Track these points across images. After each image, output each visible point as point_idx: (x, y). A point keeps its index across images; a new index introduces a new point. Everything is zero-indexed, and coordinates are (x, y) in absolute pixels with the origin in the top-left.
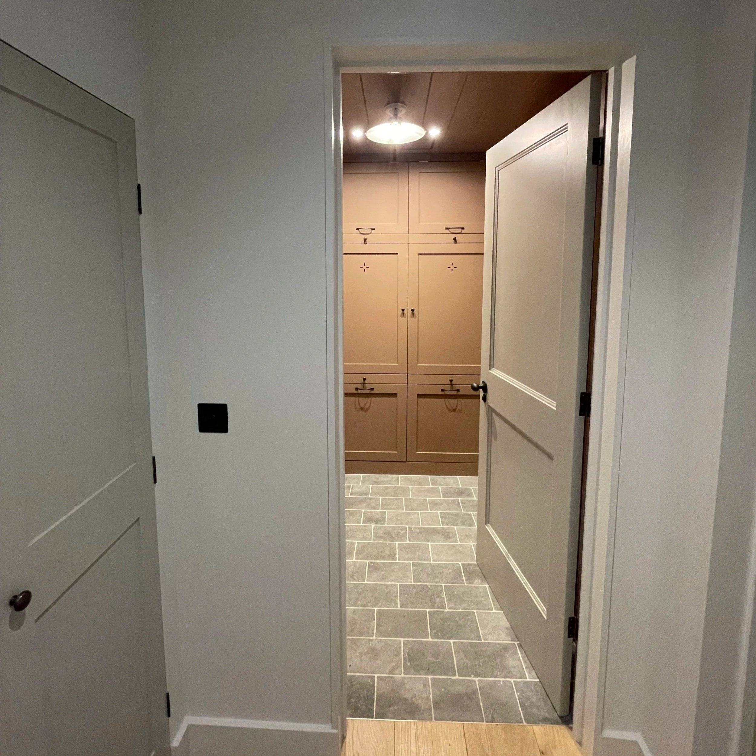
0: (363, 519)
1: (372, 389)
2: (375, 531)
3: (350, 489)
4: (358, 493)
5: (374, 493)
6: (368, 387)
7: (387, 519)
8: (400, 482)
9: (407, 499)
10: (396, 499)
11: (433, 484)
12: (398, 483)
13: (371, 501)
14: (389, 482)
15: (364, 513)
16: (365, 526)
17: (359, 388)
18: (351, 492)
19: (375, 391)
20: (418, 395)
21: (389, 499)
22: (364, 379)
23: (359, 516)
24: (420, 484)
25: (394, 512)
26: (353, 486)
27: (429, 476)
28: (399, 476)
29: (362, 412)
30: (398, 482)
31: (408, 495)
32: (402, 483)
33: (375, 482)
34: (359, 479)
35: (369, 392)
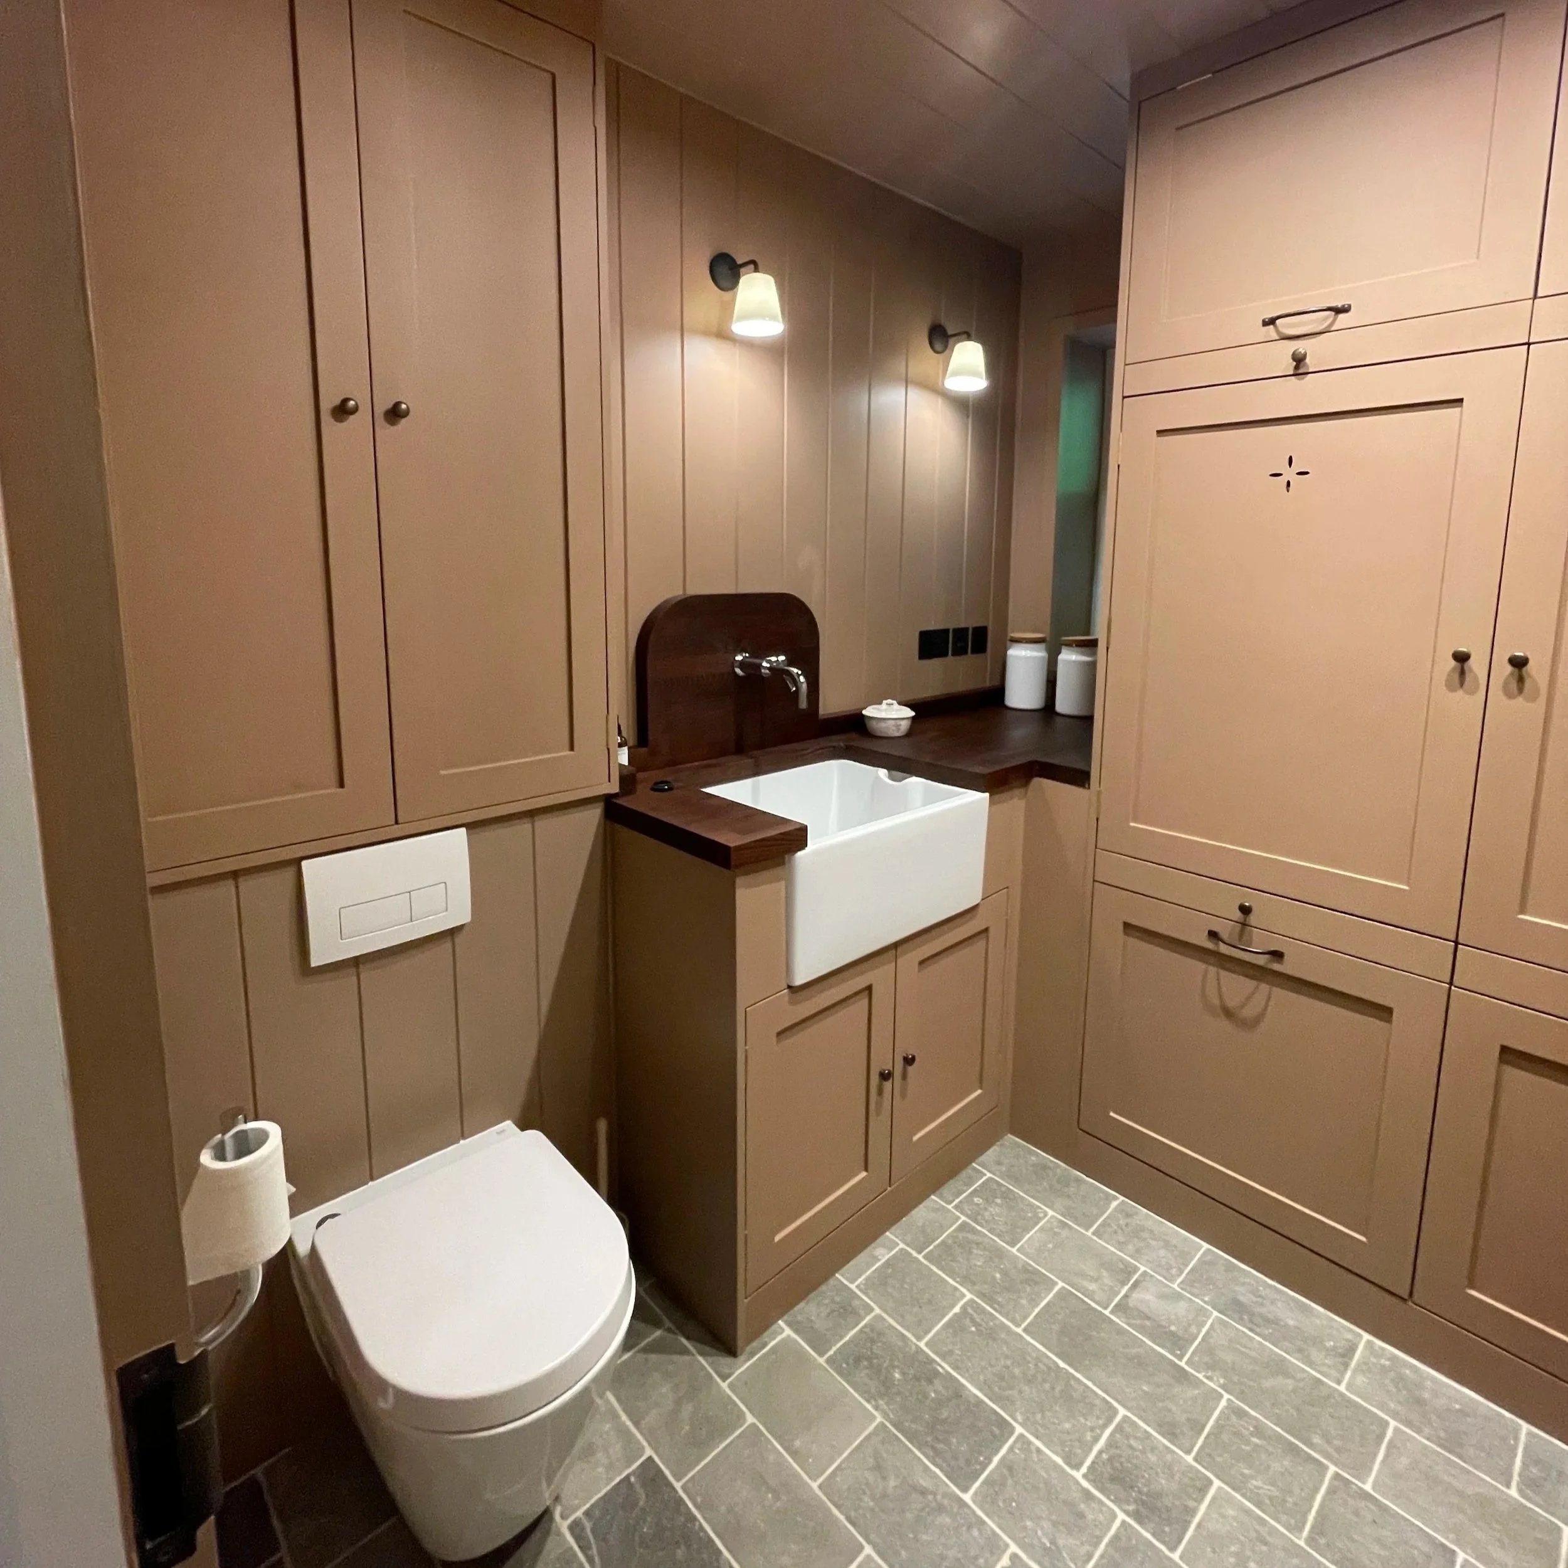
0: (1100, 1452)
1: (1277, 955)
2: (1111, 1551)
3: (1123, 1283)
4: (1148, 1318)
5: (1210, 1360)
6: (1260, 942)
7: (1199, 1526)
8: (1355, 1371)
9: (1347, 1482)
10: (1293, 1449)
11: (1529, 1484)
12: (1343, 1373)
13: (1177, 1390)
14: (1303, 1343)
15: (1119, 1428)
16: (1088, 1495)
17: (1224, 935)
18: (1126, 1296)
19: (1285, 968)
20: (1504, 1049)
21: (1259, 1431)
22: (1245, 910)
23: (1092, 1429)
24: (1453, 1442)
25: (1248, 1512)
26: (1145, 1273)
27: (1525, 1427)
28: (1366, 1336)
29: (1225, 1024)
30: (1346, 1365)
31: (1362, 1470)
32: (1361, 1380)
33: (1236, 1309)
34: (1185, 1257)
35: (1261, 960)
